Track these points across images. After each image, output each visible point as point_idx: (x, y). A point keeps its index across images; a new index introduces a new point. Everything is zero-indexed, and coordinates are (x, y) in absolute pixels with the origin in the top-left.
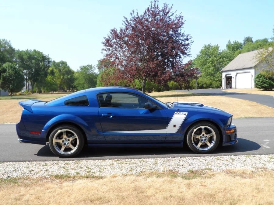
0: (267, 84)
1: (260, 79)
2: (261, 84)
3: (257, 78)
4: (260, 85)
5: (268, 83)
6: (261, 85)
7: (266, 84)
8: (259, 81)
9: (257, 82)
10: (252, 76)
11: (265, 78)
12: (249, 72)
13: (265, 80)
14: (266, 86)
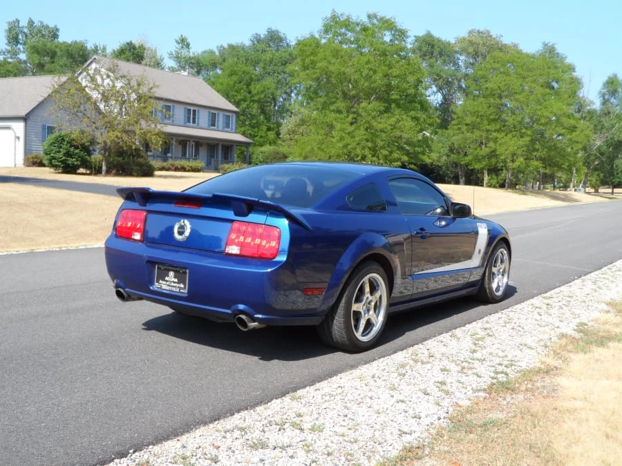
0: (77, 160)
1: (61, 147)
2: (64, 158)
3: (54, 143)
4: (62, 162)
5: (79, 157)
6: (64, 160)
7: (74, 159)
8: (59, 152)
9: (55, 153)
10: (18, 138)
11: (71, 146)
12: (8, 128)
13: (72, 149)
14: (76, 163)
